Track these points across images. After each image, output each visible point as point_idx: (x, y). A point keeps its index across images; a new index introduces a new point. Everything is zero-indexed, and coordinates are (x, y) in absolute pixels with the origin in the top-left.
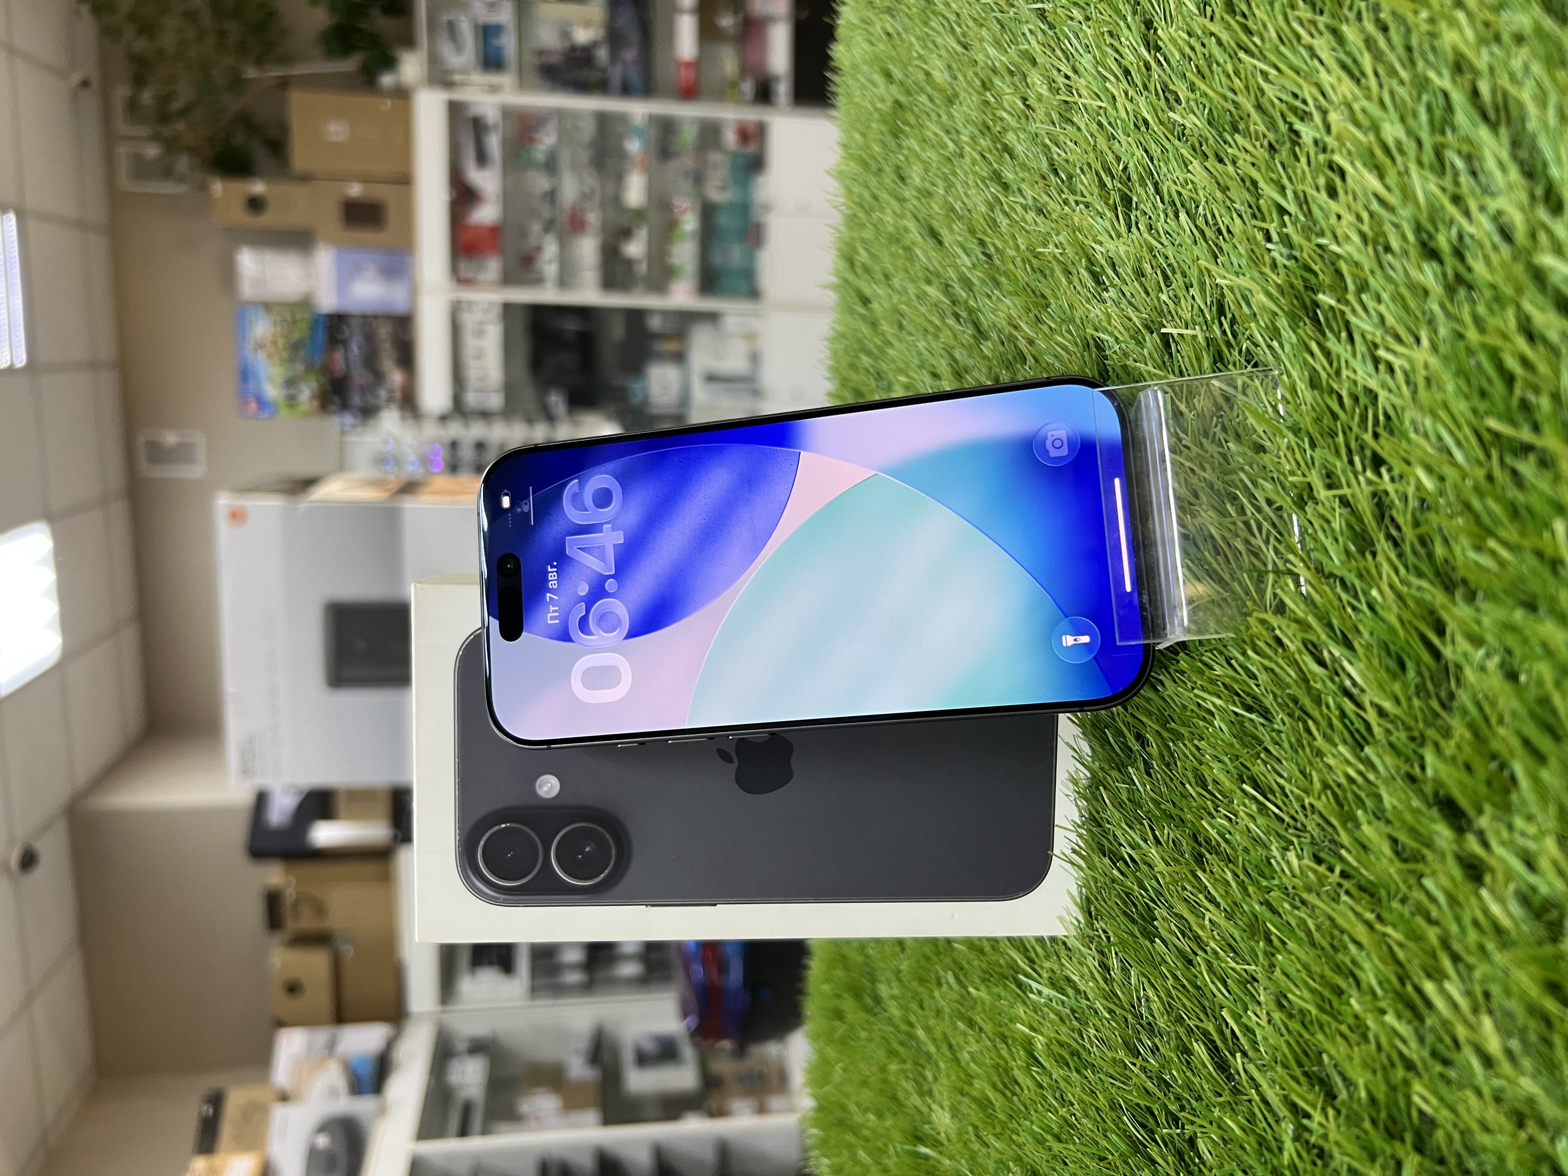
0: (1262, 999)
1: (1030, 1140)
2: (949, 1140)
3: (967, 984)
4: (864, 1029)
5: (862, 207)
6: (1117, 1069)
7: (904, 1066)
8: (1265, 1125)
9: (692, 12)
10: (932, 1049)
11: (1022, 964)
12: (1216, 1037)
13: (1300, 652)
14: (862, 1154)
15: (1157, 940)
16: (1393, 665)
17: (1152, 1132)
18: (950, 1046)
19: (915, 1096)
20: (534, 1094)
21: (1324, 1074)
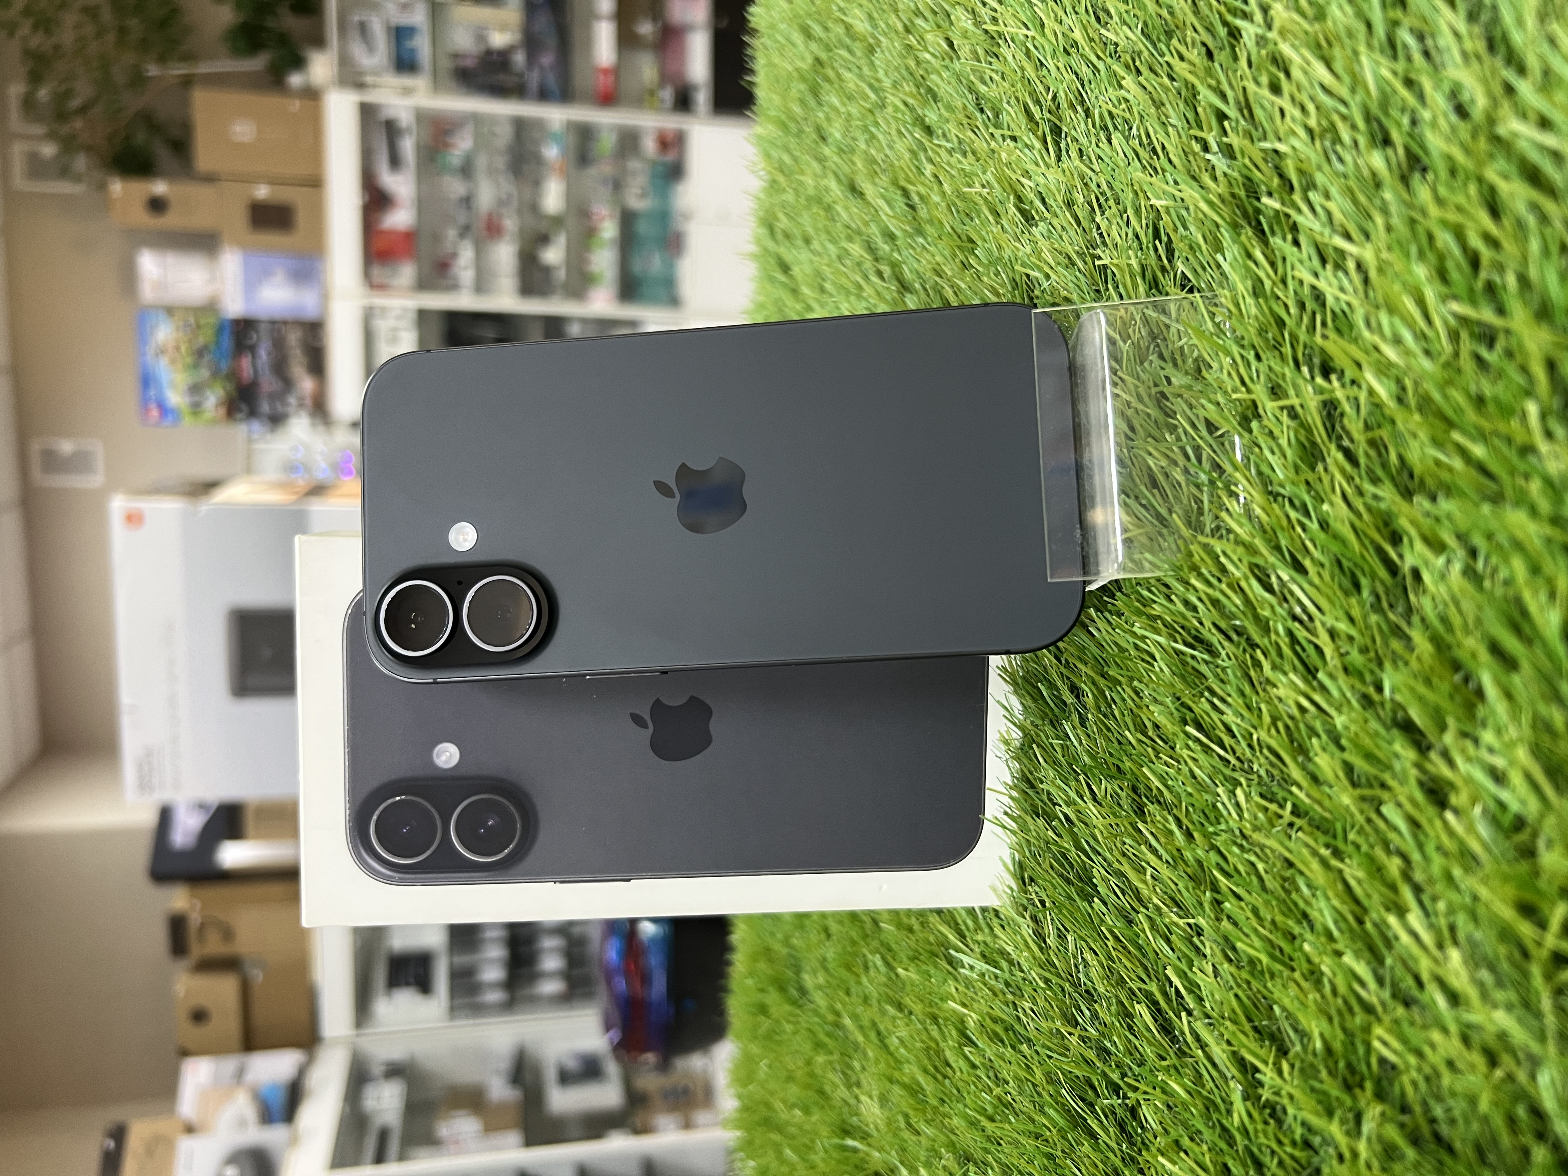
0: (1208, 951)
1: (963, 1123)
2: (878, 1130)
3: (895, 964)
4: (788, 1022)
5: (782, 171)
6: (1055, 1041)
7: (831, 1058)
8: (1212, 1084)
9: (609, 18)
10: (860, 1039)
11: (952, 938)
12: (1159, 997)
13: (1247, 579)
14: (788, 1152)
15: (1096, 899)
16: (1347, 583)
17: (1091, 1105)
18: (879, 1033)
19: (842, 1087)
20: (453, 1117)
21: (1274, 1028)
